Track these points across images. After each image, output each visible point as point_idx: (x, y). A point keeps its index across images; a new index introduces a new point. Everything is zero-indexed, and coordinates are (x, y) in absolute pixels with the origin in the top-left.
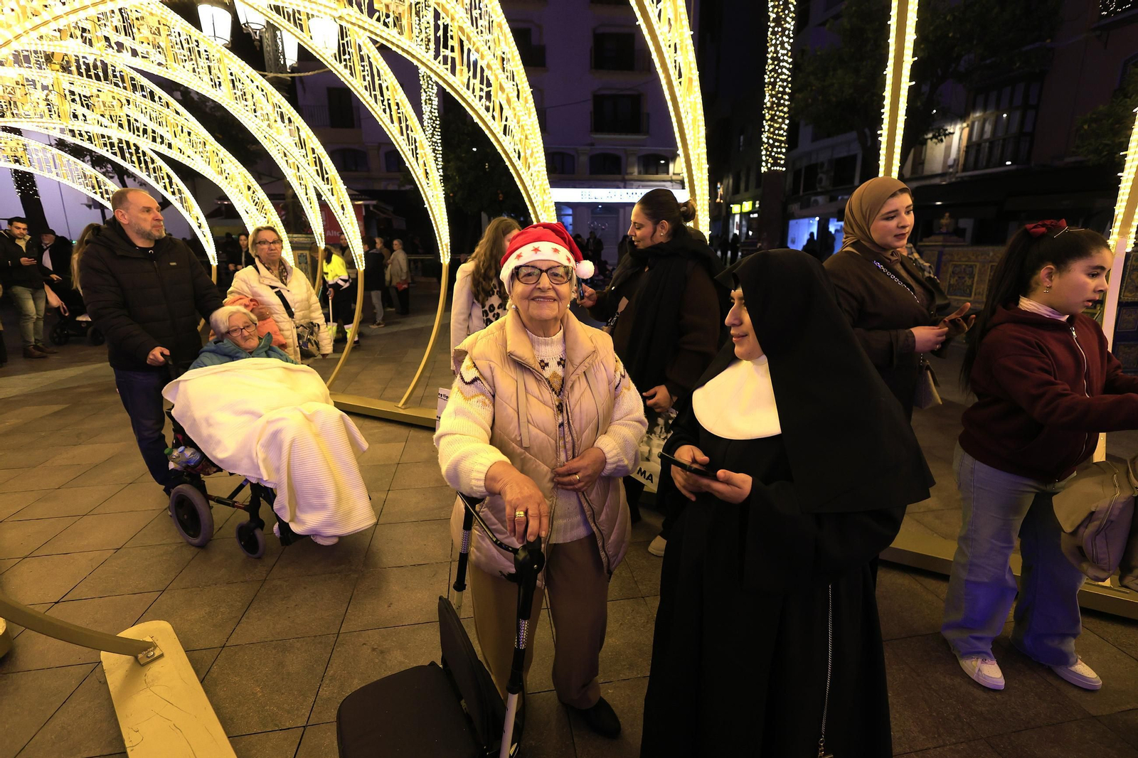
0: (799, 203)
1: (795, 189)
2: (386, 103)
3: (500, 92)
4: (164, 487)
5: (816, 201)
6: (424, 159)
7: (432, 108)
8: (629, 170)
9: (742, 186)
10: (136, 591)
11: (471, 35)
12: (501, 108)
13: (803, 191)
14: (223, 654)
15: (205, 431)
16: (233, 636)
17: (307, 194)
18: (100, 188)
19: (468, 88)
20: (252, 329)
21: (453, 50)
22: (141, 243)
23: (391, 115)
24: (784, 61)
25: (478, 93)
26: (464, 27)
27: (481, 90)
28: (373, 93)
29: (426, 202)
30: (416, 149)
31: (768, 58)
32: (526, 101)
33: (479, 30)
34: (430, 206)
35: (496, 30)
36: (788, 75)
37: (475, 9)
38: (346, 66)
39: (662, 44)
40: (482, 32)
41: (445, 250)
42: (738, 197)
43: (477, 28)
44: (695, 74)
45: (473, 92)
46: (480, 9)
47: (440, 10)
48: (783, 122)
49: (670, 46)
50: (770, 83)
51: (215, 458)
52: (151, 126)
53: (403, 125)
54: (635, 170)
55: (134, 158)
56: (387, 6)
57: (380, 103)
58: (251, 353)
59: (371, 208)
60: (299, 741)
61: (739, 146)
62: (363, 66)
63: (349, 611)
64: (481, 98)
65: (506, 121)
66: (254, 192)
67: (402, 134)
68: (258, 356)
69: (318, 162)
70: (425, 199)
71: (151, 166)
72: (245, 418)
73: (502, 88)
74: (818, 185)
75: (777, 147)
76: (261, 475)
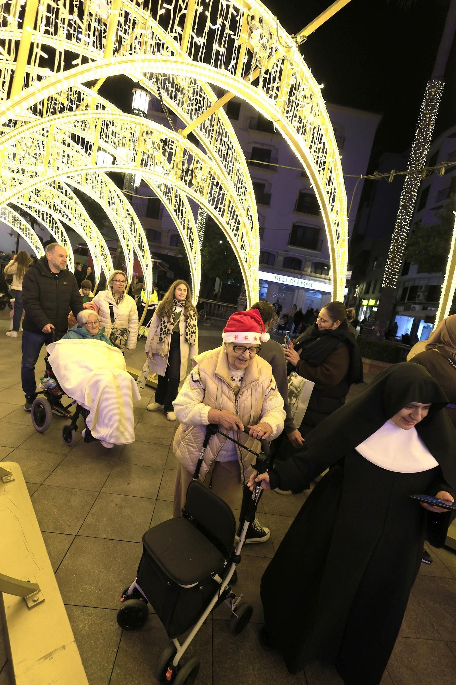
0: (404, 307)
1: (403, 298)
2: (183, 219)
3: (243, 228)
4: (26, 394)
5: (414, 308)
6: (196, 250)
7: (202, 217)
8: (305, 269)
9: (371, 290)
10: (3, 445)
11: (235, 200)
12: (243, 236)
13: (407, 300)
14: (41, 488)
15: (63, 372)
16: (47, 480)
17: (129, 254)
18: (26, 231)
19: (228, 224)
20: (97, 324)
21: (225, 206)
22: (54, 270)
23: (184, 226)
24: (404, 228)
25: (232, 227)
26: (233, 195)
27: (234, 226)
28: (178, 213)
29: (191, 272)
30: (192, 244)
31: (396, 225)
32: (256, 232)
33: (239, 194)
34: (193, 274)
35: (247, 195)
36: (405, 236)
37: (239, 183)
38: (168, 199)
39: (331, 222)
40: (240, 195)
41: (196, 298)
42: (367, 296)
43: (238, 193)
44: (346, 238)
45: (230, 226)
46: (242, 184)
47: (222, 186)
48: (399, 262)
49: (335, 224)
50: (394, 239)
51: (64, 387)
52: (64, 209)
53: (189, 231)
54: (309, 270)
55: (48, 220)
56: (198, 183)
57: (180, 219)
58: (93, 336)
59: (157, 264)
60: (72, 542)
61: (373, 267)
62: (176, 200)
63: (107, 482)
64: (233, 229)
65: (243, 242)
66: (104, 249)
67: (187, 236)
68: (96, 338)
69: (141, 241)
70: (191, 270)
71: (55, 225)
72: (84, 370)
73: (245, 226)
74: (417, 298)
75: (393, 274)
76: (84, 401)
